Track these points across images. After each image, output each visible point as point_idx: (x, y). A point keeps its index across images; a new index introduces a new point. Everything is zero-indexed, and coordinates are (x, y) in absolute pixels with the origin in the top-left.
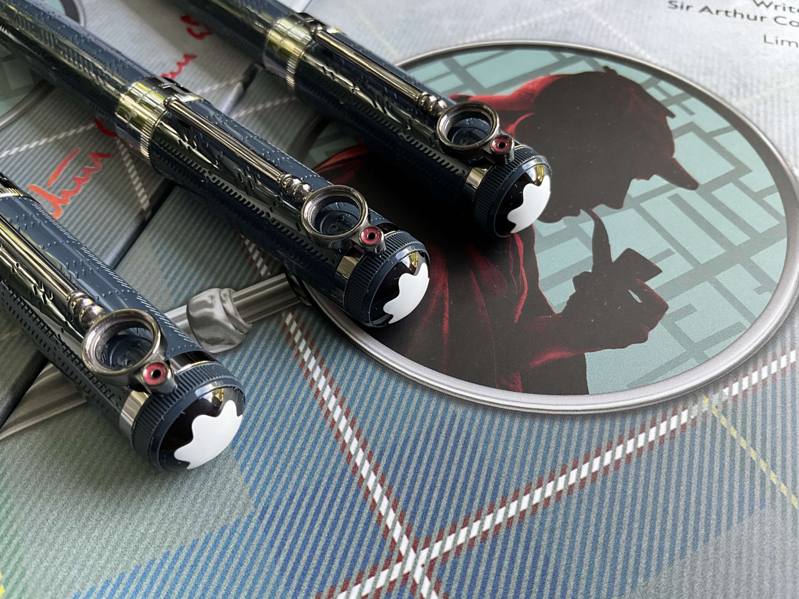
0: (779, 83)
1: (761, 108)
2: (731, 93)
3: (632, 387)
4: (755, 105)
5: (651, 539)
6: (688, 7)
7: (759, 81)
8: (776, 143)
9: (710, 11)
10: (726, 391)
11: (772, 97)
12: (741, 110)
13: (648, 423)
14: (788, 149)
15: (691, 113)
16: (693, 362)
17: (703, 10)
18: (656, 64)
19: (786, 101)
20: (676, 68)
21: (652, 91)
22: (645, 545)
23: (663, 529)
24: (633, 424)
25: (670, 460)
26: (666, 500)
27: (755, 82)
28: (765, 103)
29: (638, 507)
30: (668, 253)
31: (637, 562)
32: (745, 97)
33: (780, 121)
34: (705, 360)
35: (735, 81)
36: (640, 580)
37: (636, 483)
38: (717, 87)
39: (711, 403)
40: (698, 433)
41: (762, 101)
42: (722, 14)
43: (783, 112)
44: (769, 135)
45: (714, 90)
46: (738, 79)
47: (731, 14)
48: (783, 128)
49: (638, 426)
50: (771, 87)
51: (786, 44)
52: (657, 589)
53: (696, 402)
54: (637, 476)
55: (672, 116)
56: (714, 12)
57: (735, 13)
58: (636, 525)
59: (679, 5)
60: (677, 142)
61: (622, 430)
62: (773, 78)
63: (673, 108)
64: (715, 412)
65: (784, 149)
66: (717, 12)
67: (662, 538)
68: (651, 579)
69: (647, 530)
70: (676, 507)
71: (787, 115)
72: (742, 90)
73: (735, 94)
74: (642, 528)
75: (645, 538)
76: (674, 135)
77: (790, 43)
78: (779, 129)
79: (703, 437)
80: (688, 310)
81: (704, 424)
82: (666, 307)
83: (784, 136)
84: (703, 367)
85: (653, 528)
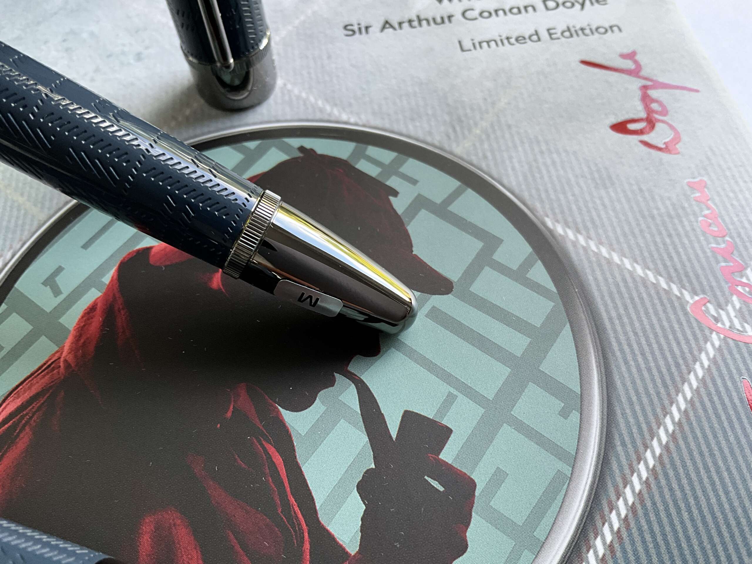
0: (493, 103)
1: (486, 146)
2: (448, 137)
4: (478, 145)
6: (367, 28)
7: (472, 109)
8: (517, 191)
9: (392, 26)
11: (492, 126)
12: (465, 157)
14: (531, 196)
15: (414, 182)
17: (383, 28)
18: (356, 124)
19: (509, 127)
20: (378, 122)
21: (363, 166)
27: (468, 111)
28: (488, 136)
30: (450, 400)
32: (464, 137)
33: (511, 158)
35: (447, 118)
38: (430, 133)
41: (484, 137)
42: (406, 25)
43: (510, 144)
44: (505, 182)
45: (429, 139)
46: (450, 113)
47: (415, 23)
48: (517, 165)
50: (487, 112)
51: (485, 45)
55: (395, 193)
56: (396, 26)
57: (420, 20)
59: (356, 28)
60: (412, 229)
62: (485, 99)
63: (393, 182)
65: (526, 195)
66: (400, 24)
71: (515, 147)
72: (458, 129)
73: (452, 136)
76: (405, 220)
77: (488, 42)
78: (513, 169)
82: (472, 485)
83: (521, 178)
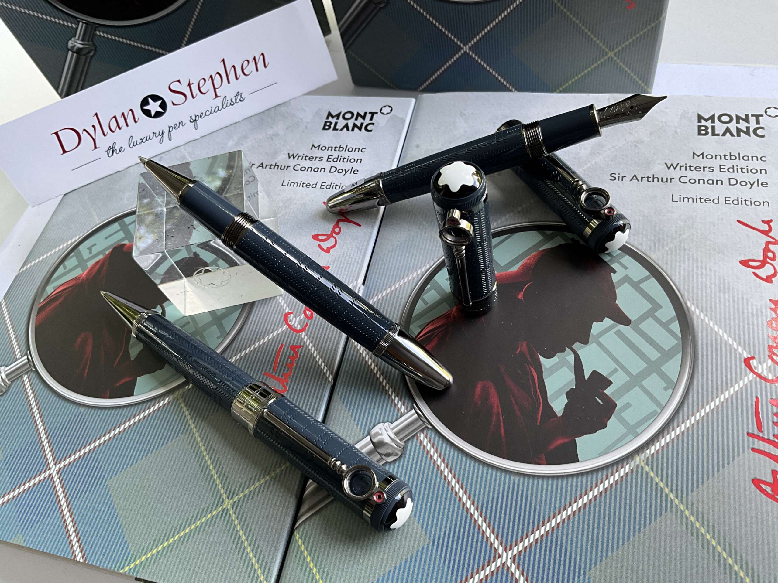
1: (669, 257)
2: (650, 248)
3: (601, 454)
5: (613, 534)
6: (623, 178)
9: (637, 179)
10: (648, 451)
11: (675, 247)
13: (609, 474)
15: (626, 268)
16: (631, 437)
17: (632, 179)
22: (611, 537)
23: (619, 528)
24: (602, 475)
25: (621, 492)
26: (620, 513)
28: (672, 252)
29: (607, 519)
30: (615, 370)
31: (608, 545)
33: (680, 266)
34: (637, 435)
36: (610, 554)
37: (605, 506)
38: (643, 246)
39: (640, 459)
40: (634, 476)
42: (645, 179)
43: (682, 259)
45: (640, 247)
47: (651, 179)
49: (604, 476)
52: (617, 557)
53: (633, 459)
54: (605, 503)
55: (615, 271)
56: (640, 179)
57: (654, 178)
58: (606, 527)
59: (617, 176)
60: (618, 291)
61: (597, 480)
63: (615, 266)
64: (643, 464)
66: (642, 178)
67: (619, 533)
68: (614, 553)
69: (611, 529)
70: (625, 516)
71: (684, 261)
74: (609, 529)
75: (611, 534)
76: (616, 286)
77: (688, 199)
78: (679, 272)
79: (637, 479)
80: (628, 406)
81: (637, 472)
82: (616, 406)
84: (636, 439)
85: (614, 528)
